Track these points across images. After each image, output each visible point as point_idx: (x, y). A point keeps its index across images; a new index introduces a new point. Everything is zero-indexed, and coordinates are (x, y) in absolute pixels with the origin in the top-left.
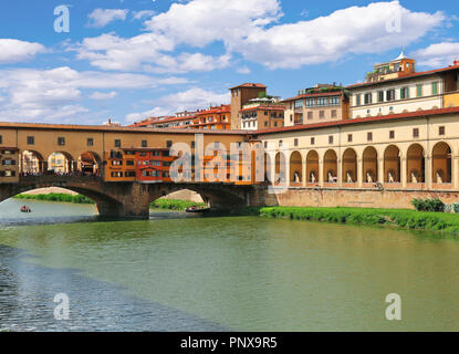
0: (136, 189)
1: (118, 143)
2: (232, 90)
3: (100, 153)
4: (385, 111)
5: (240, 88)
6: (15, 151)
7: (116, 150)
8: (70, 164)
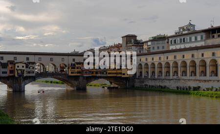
0: (81, 78)
1: (74, 60)
2: (123, 37)
3: (67, 64)
4: (182, 46)
5: (126, 36)
6: (34, 63)
7: (73, 63)
8: (55, 68)
